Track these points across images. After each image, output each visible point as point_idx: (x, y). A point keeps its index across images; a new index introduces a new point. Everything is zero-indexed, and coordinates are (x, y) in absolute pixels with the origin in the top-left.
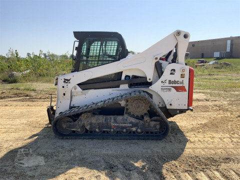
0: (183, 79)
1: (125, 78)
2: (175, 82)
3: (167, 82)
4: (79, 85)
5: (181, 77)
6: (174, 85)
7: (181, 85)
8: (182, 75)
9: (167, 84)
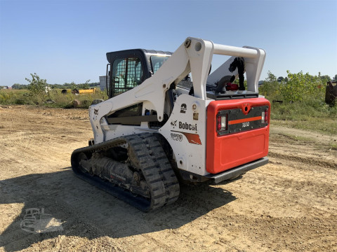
0: (195, 122)
1: (145, 114)
2: (187, 126)
3: (178, 124)
4: (105, 116)
5: (194, 119)
6: (185, 131)
7: (193, 132)
8: (194, 114)
9: (177, 128)
